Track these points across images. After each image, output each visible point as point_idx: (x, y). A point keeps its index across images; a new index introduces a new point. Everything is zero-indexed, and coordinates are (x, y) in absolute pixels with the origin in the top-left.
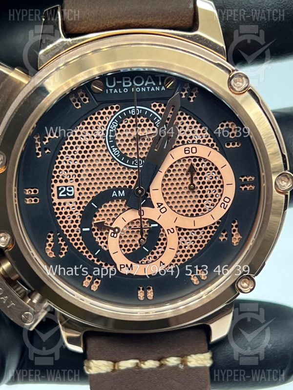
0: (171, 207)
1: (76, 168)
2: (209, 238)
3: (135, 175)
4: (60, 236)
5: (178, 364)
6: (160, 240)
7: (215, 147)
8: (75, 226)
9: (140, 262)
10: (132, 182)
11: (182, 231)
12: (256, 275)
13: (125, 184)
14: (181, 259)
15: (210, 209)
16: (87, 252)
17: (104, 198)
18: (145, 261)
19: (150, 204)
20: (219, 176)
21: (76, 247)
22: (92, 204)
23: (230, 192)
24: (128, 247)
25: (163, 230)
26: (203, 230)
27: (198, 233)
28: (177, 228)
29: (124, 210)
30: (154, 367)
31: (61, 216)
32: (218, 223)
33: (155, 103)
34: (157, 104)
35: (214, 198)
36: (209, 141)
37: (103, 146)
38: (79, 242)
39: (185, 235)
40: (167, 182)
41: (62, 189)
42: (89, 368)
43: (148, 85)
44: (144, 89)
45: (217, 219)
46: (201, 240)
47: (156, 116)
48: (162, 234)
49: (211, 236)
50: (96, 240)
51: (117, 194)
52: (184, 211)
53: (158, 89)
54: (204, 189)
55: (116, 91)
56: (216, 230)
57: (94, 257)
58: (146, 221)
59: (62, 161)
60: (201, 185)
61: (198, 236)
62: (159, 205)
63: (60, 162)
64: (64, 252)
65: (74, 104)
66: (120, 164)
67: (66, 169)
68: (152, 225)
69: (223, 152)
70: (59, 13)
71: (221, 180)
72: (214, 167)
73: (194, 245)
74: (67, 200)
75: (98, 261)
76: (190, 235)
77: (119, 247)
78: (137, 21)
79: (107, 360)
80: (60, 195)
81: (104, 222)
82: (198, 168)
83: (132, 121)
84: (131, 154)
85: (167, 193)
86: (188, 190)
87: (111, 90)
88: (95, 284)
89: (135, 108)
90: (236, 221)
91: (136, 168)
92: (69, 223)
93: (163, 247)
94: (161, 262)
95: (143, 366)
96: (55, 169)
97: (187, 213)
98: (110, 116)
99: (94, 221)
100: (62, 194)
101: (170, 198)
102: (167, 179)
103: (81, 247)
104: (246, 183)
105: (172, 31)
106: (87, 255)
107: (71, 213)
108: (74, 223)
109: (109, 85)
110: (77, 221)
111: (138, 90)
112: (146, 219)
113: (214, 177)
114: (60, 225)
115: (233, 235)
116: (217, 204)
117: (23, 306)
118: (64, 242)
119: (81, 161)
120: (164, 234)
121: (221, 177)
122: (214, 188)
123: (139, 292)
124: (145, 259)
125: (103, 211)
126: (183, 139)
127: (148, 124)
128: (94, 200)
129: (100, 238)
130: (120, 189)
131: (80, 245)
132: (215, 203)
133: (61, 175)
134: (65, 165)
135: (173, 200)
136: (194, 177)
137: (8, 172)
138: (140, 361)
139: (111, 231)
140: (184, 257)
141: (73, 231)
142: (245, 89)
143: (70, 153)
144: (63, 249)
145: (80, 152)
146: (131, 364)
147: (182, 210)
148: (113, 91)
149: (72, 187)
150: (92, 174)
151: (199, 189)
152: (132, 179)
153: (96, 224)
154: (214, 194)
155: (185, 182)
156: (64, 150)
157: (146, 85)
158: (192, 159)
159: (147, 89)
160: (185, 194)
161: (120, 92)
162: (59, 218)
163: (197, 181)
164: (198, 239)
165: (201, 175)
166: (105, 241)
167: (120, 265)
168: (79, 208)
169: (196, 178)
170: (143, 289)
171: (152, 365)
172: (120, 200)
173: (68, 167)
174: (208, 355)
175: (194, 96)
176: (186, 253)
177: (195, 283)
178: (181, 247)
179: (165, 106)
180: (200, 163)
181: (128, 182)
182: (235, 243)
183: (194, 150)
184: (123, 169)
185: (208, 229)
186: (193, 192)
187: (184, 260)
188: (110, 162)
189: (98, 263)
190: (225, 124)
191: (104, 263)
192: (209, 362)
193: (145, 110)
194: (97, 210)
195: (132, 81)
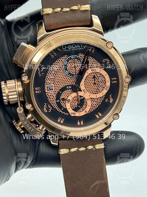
0: (88, 91)
1: (53, 79)
2: (102, 101)
3: (74, 80)
4: (49, 104)
5: (92, 148)
6: (84, 103)
8: (54, 100)
9: (78, 111)
10: (74, 83)
11: (92, 99)
12: (119, 113)
13: (71, 84)
14: (92, 109)
15: (101, 90)
16: (59, 109)
17: (64, 89)
18: (79, 111)
19: (80, 90)
20: (104, 78)
21: (55, 108)
23: (108, 84)
24: (73, 106)
25: (86, 99)
26: (100, 98)
27: (98, 100)
28: (90, 98)
29: (71, 93)
31: (49, 97)
32: (105, 95)
33: (80, 54)
34: (81, 54)
35: (103, 86)
37: (62, 70)
38: (55, 106)
39: (93, 101)
41: (48, 87)
42: (61, 152)
43: (77, 48)
44: (76, 49)
45: (104, 94)
46: (99, 102)
47: (81, 58)
49: (102, 100)
51: (69, 87)
52: (92, 92)
53: (81, 49)
54: (99, 83)
56: (104, 98)
57: (61, 111)
60: (98, 82)
62: (84, 90)
63: (47, 77)
64: (50, 110)
65: (51, 56)
67: (49, 79)
68: (82, 98)
69: (105, 70)
70: (43, 24)
71: (105, 80)
73: (96, 104)
74: (51, 91)
75: (63, 112)
76: (95, 101)
77: (70, 107)
79: (67, 149)
80: (48, 89)
81: (64, 98)
82: (97, 76)
83: (72, 61)
84: (72, 73)
85: (86, 86)
86: (93, 84)
87: (64, 50)
88: (62, 121)
90: (111, 94)
91: (75, 78)
93: (85, 105)
94: (85, 111)
95: (80, 150)
97: (93, 92)
100: (49, 89)
101: (87, 88)
102: (86, 81)
103: (57, 107)
104: (114, 80)
105: (84, 28)
107: (52, 95)
108: (54, 99)
109: (64, 48)
111: (74, 50)
112: (79, 96)
113: (102, 79)
114: (48, 100)
115: (110, 100)
116: (104, 89)
117: (37, 130)
118: (50, 106)
119: (55, 77)
120: (86, 101)
121: (105, 79)
122: (103, 83)
127: (78, 61)
128: (60, 90)
129: (63, 104)
130: (69, 85)
132: (103, 88)
133: (48, 82)
134: (49, 78)
135: (88, 88)
136: (95, 79)
137: (30, 82)
138: (79, 148)
139: (67, 101)
141: (53, 102)
142: (112, 47)
143: (51, 74)
144: (50, 109)
145: (54, 73)
146: (75, 149)
147: (91, 92)
148: (65, 51)
149: (52, 86)
150: (59, 81)
151: (97, 84)
153: (61, 99)
154: (103, 85)
155: (92, 82)
156: (48, 73)
157: (77, 47)
158: (94, 73)
159: (77, 49)
160: (93, 86)
161: (68, 51)
162: (48, 97)
163: (96, 81)
164: (98, 102)
165: (98, 79)
166: (65, 105)
167: (71, 113)
168: (55, 93)
170: (79, 121)
174: (103, 144)
175: (94, 50)
176: (94, 107)
177: (98, 118)
178: (92, 105)
179: (84, 55)
180: (97, 74)
181: (72, 83)
182: (111, 102)
183: (95, 70)
184: (70, 78)
185: (101, 98)
186: (95, 85)
187: (93, 110)
188: (65, 76)
189: (63, 113)
190: (105, 60)
191: (65, 113)
192: (103, 147)
193: (77, 57)
194: (61, 94)
195: (71, 46)
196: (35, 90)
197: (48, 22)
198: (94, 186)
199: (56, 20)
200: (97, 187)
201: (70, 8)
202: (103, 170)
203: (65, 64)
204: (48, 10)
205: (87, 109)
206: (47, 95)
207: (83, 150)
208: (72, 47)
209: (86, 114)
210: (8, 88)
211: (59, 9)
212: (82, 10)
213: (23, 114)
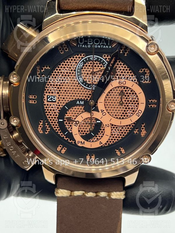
0: (108, 113)
1: (58, 86)
2: (128, 131)
3: (90, 93)
4: (46, 122)
5: (106, 196)
6: (101, 130)
7: (136, 82)
8: (55, 118)
9: (89, 141)
10: (89, 97)
11: (114, 126)
12: (152, 154)
13: (84, 98)
15: (130, 115)
16: (60, 133)
17: (72, 104)
18: (92, 140)
19: (97, 110)
20: (137, 98)
21: (55, 129)
22: (65, 107)
23: (142, 107)
24: (83, 132)
25: (103, 125)
26: (125, 127)
27: (122, 128)
28: (111, 125)
29: (82, 112)
30: (93, 196)
31: (48, 111)
32: (134, 123)
34: (106, 55)
35: (133, 109)
36: (133, 78)
37: (74, 75)
39: (115, 128)
40: (108, 99)
41: (50, 97)
42: (57, 193)
43: (102, 45)
44: (99, 47)
45: (134, 121)
46: (124, 132)
47: (105, 62)
48: (103, 127)
49: (129, 131)
50: (66, 127)
51: (80, 103)
53: (107, 47)
54: (128, 104)
55: (83, 46)
56: (132, 127)
57: (64, 135)
60: (126, 102)
62: (102, 111)
63: (50, 82)
64: (48, 131)
65: (60, 51)
67: (52, 86)
68: (97, 122)
69: (140, 85)
72: (134, 93)
73: (119, 134)
74: (52, 103)
75: (66, 138)
76: (118, 129)
77: (78, 131)
78: (100, 6)
79: (68, 190)
80: (48, 100)
81: (71, 117)
82: (126, 92)
84: (89, 81)
85: (107, 105)
86: (119, 104)
87: (81, 45)
88: (63, 150)
89: (93, 57)
90: (144, 124)
91: (91, 90)
92: (52, 116)
93: (102, 133)
94: (100, 142)
95: (86, 195)
96: (47, 86)
97: (117, 116)
98: (79, 59)
99: (66, 116)
100: (50, 99)
101: (109, 107)
102: (108, 97)
103: (58, 129)
104: (152, 103)
106: (61, 134)
109: (80, 42)
110: (56, 115)
111: (96, 47)
112: (94, 118)
113: (134, 98)
114: (47, 116)
115: (142, 131)
116: (134, 113)
117: (24, 157)
118: (49, 126)
119: (61, 83)
120: (104, 127)
121: (138, 99)
122: (134, 104)
123: (87, 157)
124: (92, 139)
127: (100, 65)
128: (67, 104)
129: (68, 126)
130: (81, 100)
131: (57, 128)
132: (133, 113)
133: (49, 89)
134: (52, 84)
135: (110, 109)
136: (123, 97)
137: (20, 86)
138: (85, 192)
139: (74, 122)
140: (113, 140)
141: (54, 120)
142: (156, 52)
143: (55, 77)
144: (48, 129)
146: (80, 193)
147: (115, 114)
148: (82, 46)
149: (55, 97)
150: (67, 90)
151: (125, 104)
152: (89, 95)
153: (67, 118)
155: (118, 100)
156: (52, 76)
157: (101, 44)
158: (123, 87)
159: (101, 47)
160: (117, 106)
161: (86, 47)
162: (46, 112)
163: (124, 100)
165: (127, 97)
167: (78, 141)
168: (58, 108)
169: (124, 98)
170: (89, 155)
171: (92, 195)
172: (81, 106)
173: (54, 85)
174: (123, 193)
175: (127, 53)
176: (115, 138)
177: (118, 155)
178: (112, 135)
179: (110, 56)
180: (127, 90)
181: (86, 97)
182: (142, 135)
183: (124, 83)
184: (84, 89)
185: (128, 127)
186: (122, 105)
187: (113, 142)
188: (77, 85)
190: (143, 70)
192: (123, 197)
193: (99, 58)
194: (68, 110)
195: (93, 41)
196: (27, 99)
202: (116, 231)
203: (79, 66)
205: (104, 139)
207: (91, 197)
209: (102, 146)
213: (7, 131)
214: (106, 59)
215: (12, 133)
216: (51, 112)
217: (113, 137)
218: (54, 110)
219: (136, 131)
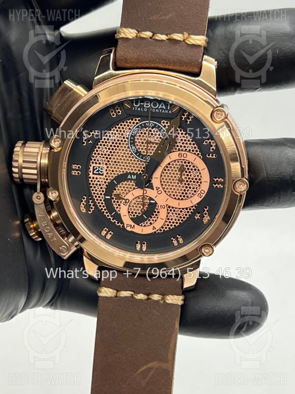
0: (165, 192)
1: (107, 156)
2: (188, 216)
3: (144, 166)
4: (90, 199)
5: (159, 300)
6: (155, 212)
7: (200, 155)
8: (101, 194)
9: (140, 224)
10: (142, 171)
11: (171, 208)
13: (137, 171)
15: (191, 196)
16: (107, 213)
17: (122, 178)
18: (144, 225)
19: (151, 187)
20: (200, 175)
21: (100, 208)
22: (114, 181)
23: (205, 187)
24: (134, 214)
25: (158, 206)
26: (185, 210)
27: (181, 211)
28: (168, 206)
29: (134, 189)
30: (143, 299)
31: (93, 186)
32: (195, 206)
33: (164, 121)
34: (166, 122)
35: (195, 189)
36: (197, 151)
37: (126, 144)
38: (102, 205)
39: (172, 211)
40: (165, 174)
41: (96, 168)
42: (100, 292)
43: (161, 108)
44: (157, 111)
45: (195, 203)
46: (183, 217)
47: (163, 129)
48: (157, 208)
50: (114, 206)
51: (131, 177)
52: (174, 195)
54: (189, 182)
55: (139, 109)
56: (193, 211)
57: (111, 216)
58: (147, 198)
59: (99, 150)
60: (187, 179)
61: (181, 213)
62: (157, 188)
63: (97, 151)
64: (92, 210)
65: (112, 114)
66: (136, 158)
67: (100, 155)
68: (151, 201)
69: (205, 160)
70: (112, 55)
72: (197, 169)
73: (177, 219)
74: (99, 177)
75: (113, 219)
76: (176, 212)
77: (127, 212)
79: (113, 289)
80: (95, 172)
81: (120, 194)
82: (187, 168)
84: (144, 152)
85: (164, 182)
86: (178, 181)
88: (109, 235)
89: (150, 122)
90: (208, 207)
91: (145, 162)
93: (156, 217)
94: (154, 227)
95: (136, 297)
99: (114, 192)
100: (96, 171)
102: (165, 172)
103: (104, 209)
104: (217, 182)
105: (183, 75)
108: (101, 192)
109: (136, 104)
110: (103, 191)
111: (153, 111)
112: (147, 196)
113: (196, 175)
114: (92, 192)
115: (204, 217)
117: (62, 241)
118: (93, 204)
119: (111, 152)
121: (201, 177)
122: (196, 183)
123: (137, 245)
124: (144, 223)
125: (121, 187)
126: (179, 147)
128: (116, 178)
129: (116, 205)
130: (134, 174)
131: (102, 207)
132: (195, 193)
133: (97, 159)
134: (100, 153)
135: (167, 186)
138: (135, 294)
139: (124, 201)
140: (170, 226)
141: (99, 197)
142: (222, 120)
143: (104, 145)
144: (92, 208)
145: (111, 146)
146: (128, 294)
147: (172, 194)
148: (137, 109)
149: (103, 168)
150: (117, 161)
151: (185, 182)
152: (142, 169)
153: (115, 195)
154: (195, 187)
155: (177, 176)
156: (101, 143)
158: (184, 161)
159: (159, 111)
160: (176, 184)
162: (91, 187)
163: (185, 176)
164: (181, 215)
165: (188, 173)
166: (119, 207)
167: (127, 225)
168: (105, 182)
169: (184, 174)
170: (140, 243)
171: (142, 297)
172: (133, 181)
173: (102, 154)
174: (181, 297)
175: (190, 120)
176: (171, 224)
177: (175, 245)
178: (168, 219)
179: (170, 123)
180: (189, 165)
181: (139, 170)
182: (205, 222)
183: (185, 156)
184: (138, 161)
185: (188, 210)
186: (182, 184)
187: (169, 228)
188: (130, 155)
189: (113, 221)
190: (208, 141)
191: (117, 222)
192: (180, 303)
193: (157, 125)
194: (116, 185)
195: (150, 104)
196: (69, 169)
197: (123, 54)
198: (145, 370)
199: (138, 53)
200: (152, 373)
201: (169, 36)
202: (169, 344)
204: (128, 32)
205: (158, 224)
206: (90, 182)
207: (141, 299)
208: (151, 106)
209: (155, 232)
210: (25, 153)
211: (148, 34)
212: (190, 43)
213: (43, 206)
214: (165, 126)
215: (49, 213)
216: (96, 186)
217: (170, 222)
218: (100, 185)
219: (197, 216)
